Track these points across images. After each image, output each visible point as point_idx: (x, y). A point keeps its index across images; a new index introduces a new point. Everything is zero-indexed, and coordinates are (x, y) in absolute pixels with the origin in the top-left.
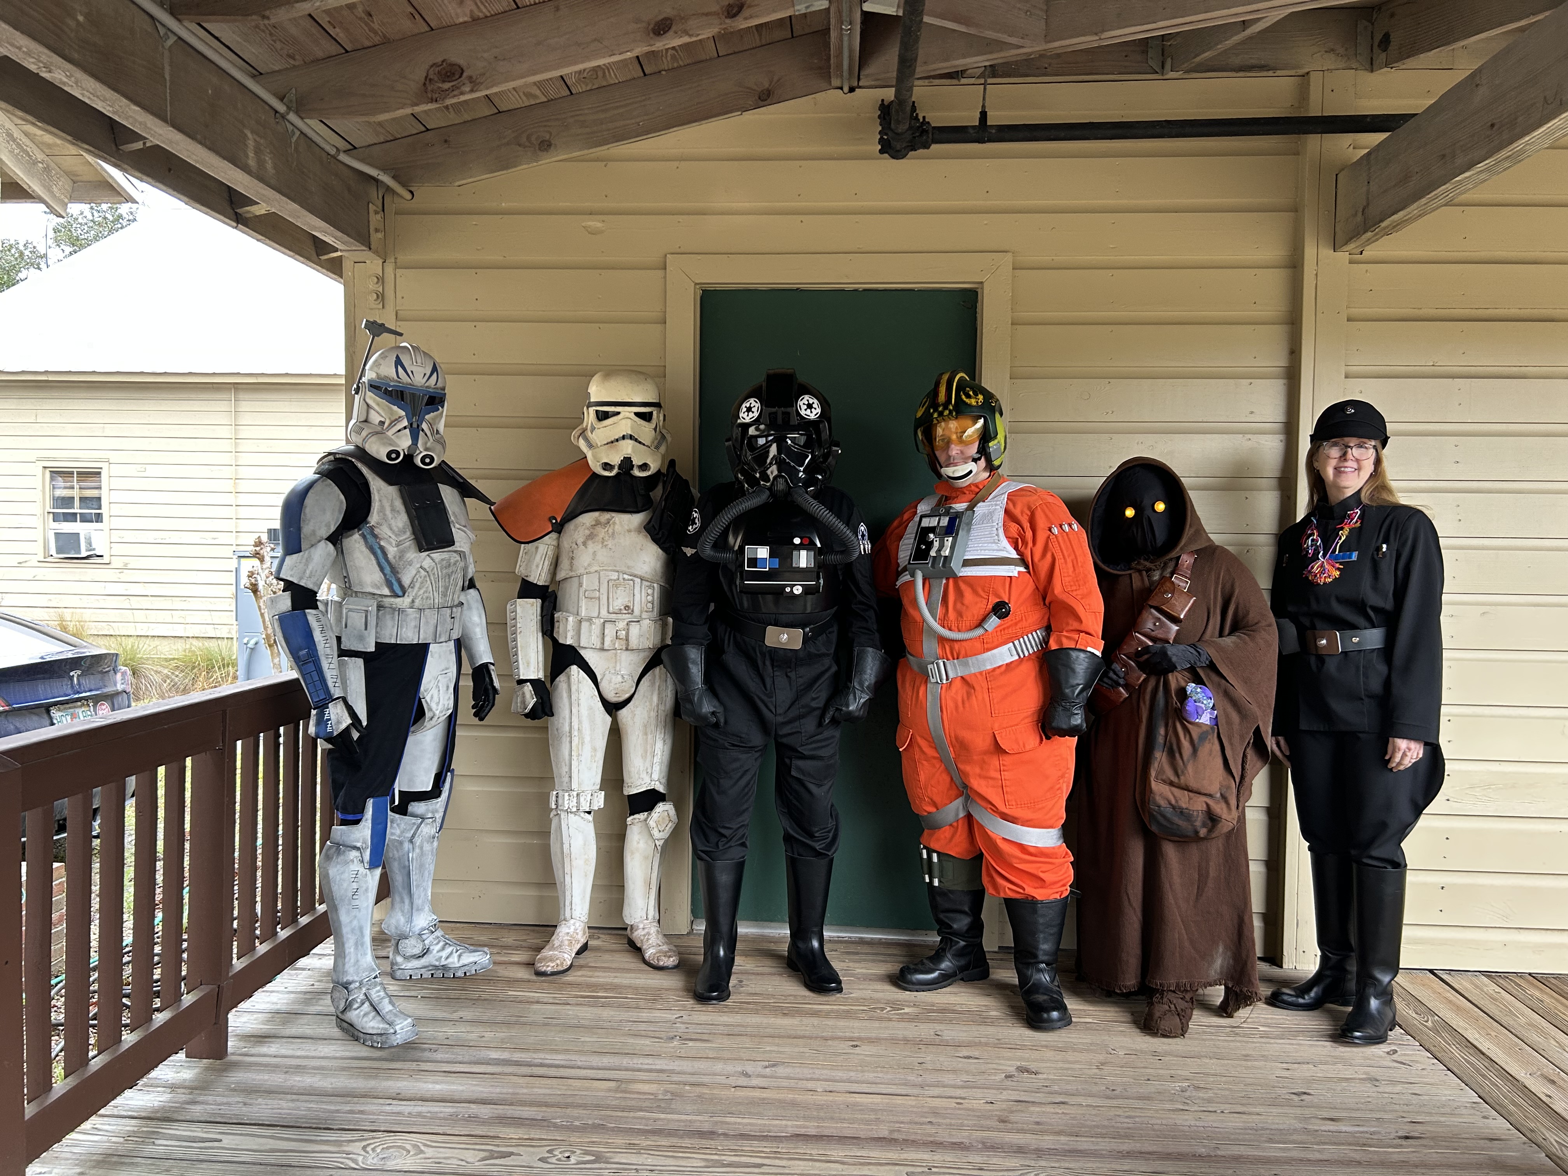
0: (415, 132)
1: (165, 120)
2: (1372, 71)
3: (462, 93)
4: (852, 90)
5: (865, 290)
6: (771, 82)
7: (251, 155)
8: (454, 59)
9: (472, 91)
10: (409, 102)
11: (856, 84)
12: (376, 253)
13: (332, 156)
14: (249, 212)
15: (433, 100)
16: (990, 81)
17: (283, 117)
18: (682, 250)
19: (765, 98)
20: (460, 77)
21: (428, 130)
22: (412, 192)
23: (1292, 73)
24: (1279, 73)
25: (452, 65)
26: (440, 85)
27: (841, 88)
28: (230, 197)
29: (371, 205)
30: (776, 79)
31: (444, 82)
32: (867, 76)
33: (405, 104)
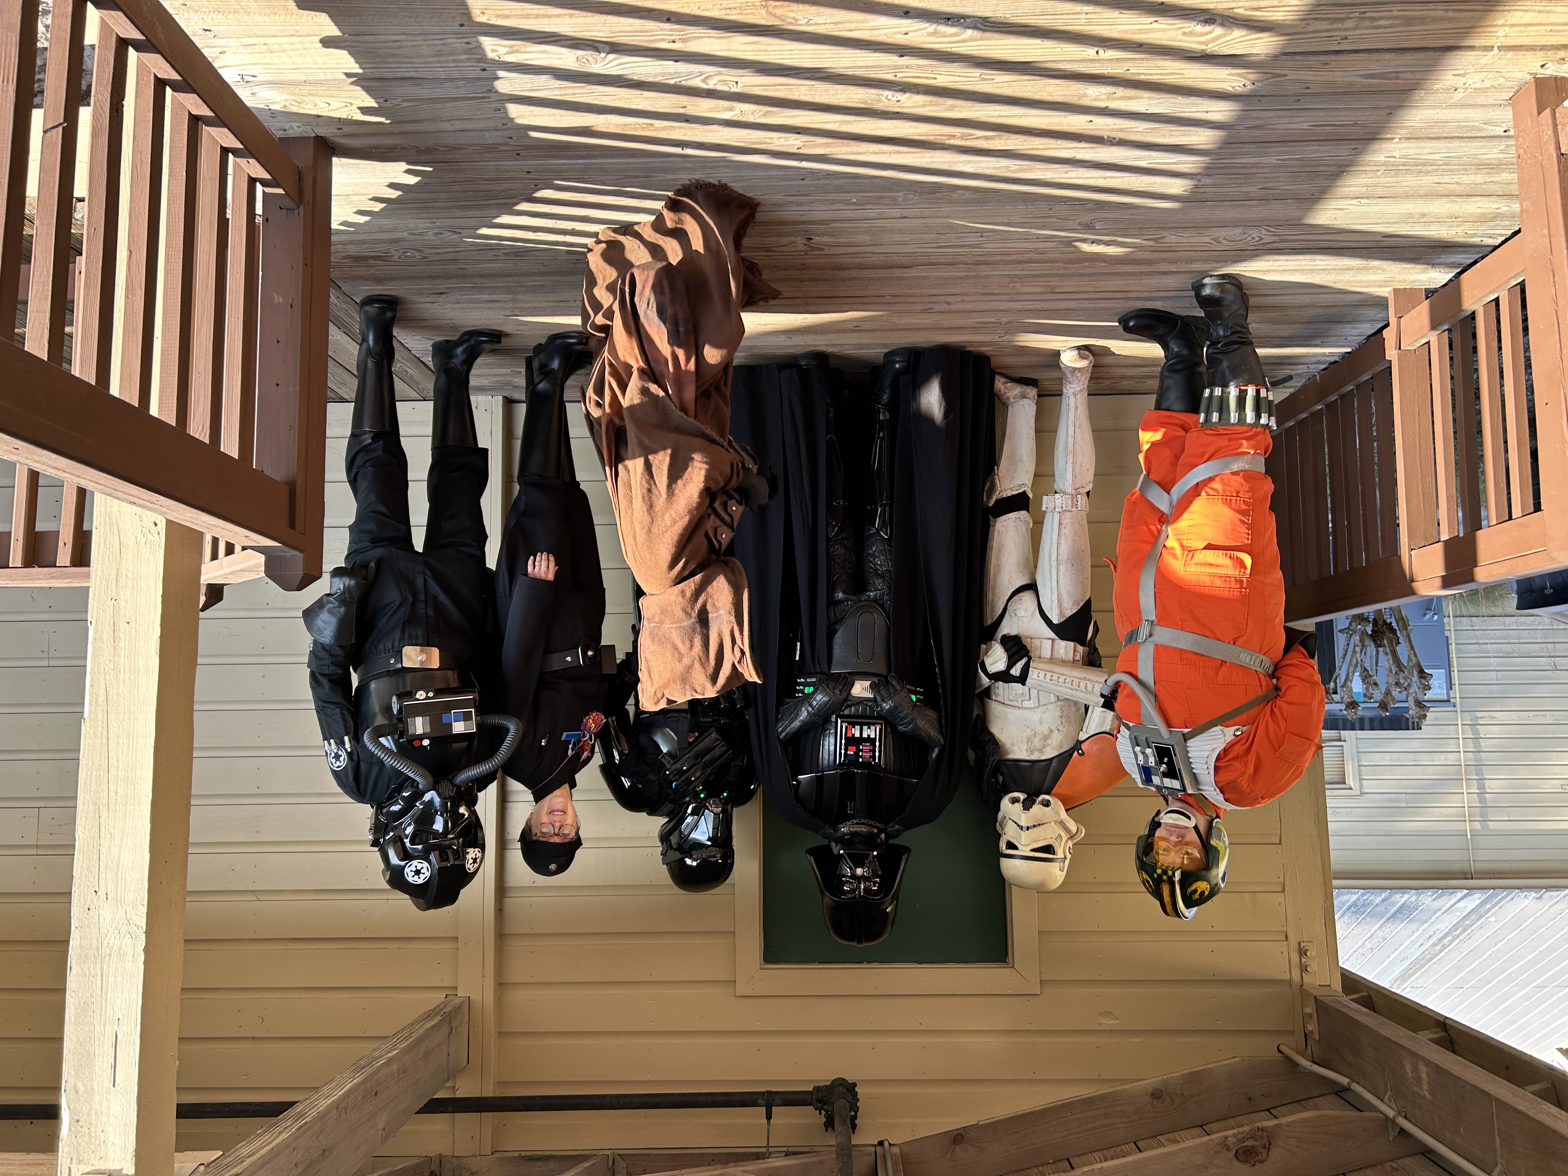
0: (1279, 1109)
1: (1497, 1100)
2: (440, 1155)
3: (1234, 1136)
4: (881, 1143)
5: (861, 962)
6: (953, 1152)
7: (1424, 1076)
8: (1244, 1167)
9: (1226, 1138)
10: (1284, 1128)
11: (878, 1148)
12: (1309, 995)
13: (1353, 1081)
14: (1435, 1033)
15: (1263, 1129)
16: (764, 1150)
17: (1399, 1113)
18: (1026, 998)
19: (958, 1137)
20: (1237, 1151)
21: (1268, 1110)
22: (1280, 1051)
23: (506, 1154)
24: (517, 1154)
25: (1246, 1162)
26: (1255, 1143)
27: (890, 1144)
28: (1453, 1047)
29: (1317, 1039)
30: (949, 1154)
31: (1253, 1146)
32: (869, 1154)
33: (1287, 1125)
